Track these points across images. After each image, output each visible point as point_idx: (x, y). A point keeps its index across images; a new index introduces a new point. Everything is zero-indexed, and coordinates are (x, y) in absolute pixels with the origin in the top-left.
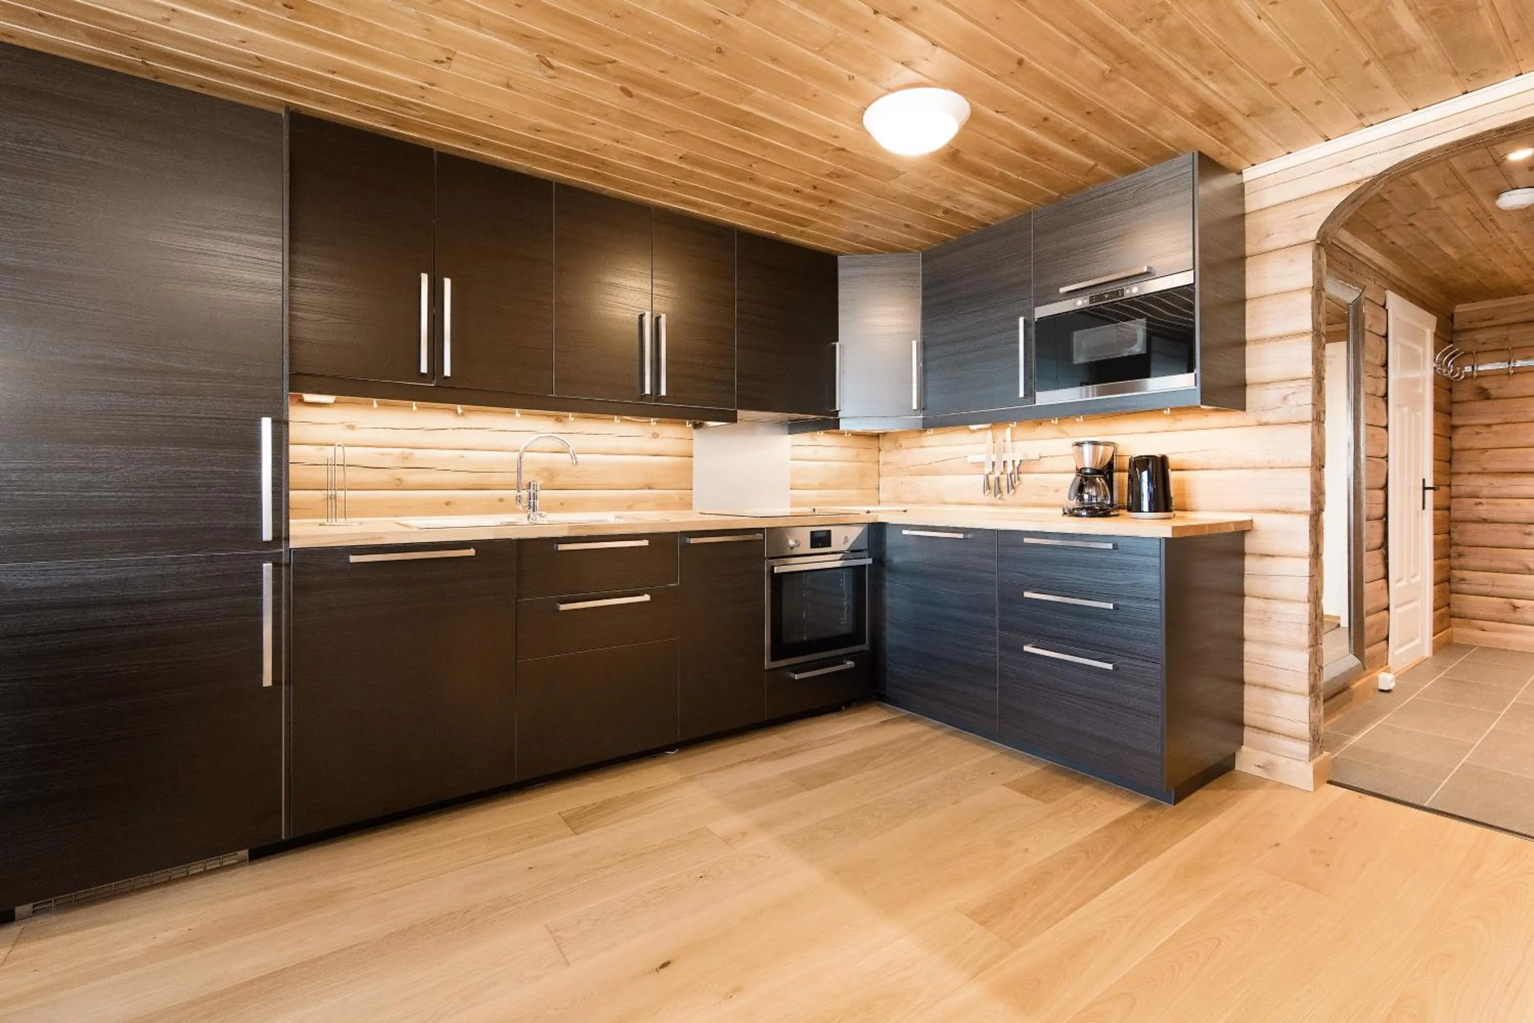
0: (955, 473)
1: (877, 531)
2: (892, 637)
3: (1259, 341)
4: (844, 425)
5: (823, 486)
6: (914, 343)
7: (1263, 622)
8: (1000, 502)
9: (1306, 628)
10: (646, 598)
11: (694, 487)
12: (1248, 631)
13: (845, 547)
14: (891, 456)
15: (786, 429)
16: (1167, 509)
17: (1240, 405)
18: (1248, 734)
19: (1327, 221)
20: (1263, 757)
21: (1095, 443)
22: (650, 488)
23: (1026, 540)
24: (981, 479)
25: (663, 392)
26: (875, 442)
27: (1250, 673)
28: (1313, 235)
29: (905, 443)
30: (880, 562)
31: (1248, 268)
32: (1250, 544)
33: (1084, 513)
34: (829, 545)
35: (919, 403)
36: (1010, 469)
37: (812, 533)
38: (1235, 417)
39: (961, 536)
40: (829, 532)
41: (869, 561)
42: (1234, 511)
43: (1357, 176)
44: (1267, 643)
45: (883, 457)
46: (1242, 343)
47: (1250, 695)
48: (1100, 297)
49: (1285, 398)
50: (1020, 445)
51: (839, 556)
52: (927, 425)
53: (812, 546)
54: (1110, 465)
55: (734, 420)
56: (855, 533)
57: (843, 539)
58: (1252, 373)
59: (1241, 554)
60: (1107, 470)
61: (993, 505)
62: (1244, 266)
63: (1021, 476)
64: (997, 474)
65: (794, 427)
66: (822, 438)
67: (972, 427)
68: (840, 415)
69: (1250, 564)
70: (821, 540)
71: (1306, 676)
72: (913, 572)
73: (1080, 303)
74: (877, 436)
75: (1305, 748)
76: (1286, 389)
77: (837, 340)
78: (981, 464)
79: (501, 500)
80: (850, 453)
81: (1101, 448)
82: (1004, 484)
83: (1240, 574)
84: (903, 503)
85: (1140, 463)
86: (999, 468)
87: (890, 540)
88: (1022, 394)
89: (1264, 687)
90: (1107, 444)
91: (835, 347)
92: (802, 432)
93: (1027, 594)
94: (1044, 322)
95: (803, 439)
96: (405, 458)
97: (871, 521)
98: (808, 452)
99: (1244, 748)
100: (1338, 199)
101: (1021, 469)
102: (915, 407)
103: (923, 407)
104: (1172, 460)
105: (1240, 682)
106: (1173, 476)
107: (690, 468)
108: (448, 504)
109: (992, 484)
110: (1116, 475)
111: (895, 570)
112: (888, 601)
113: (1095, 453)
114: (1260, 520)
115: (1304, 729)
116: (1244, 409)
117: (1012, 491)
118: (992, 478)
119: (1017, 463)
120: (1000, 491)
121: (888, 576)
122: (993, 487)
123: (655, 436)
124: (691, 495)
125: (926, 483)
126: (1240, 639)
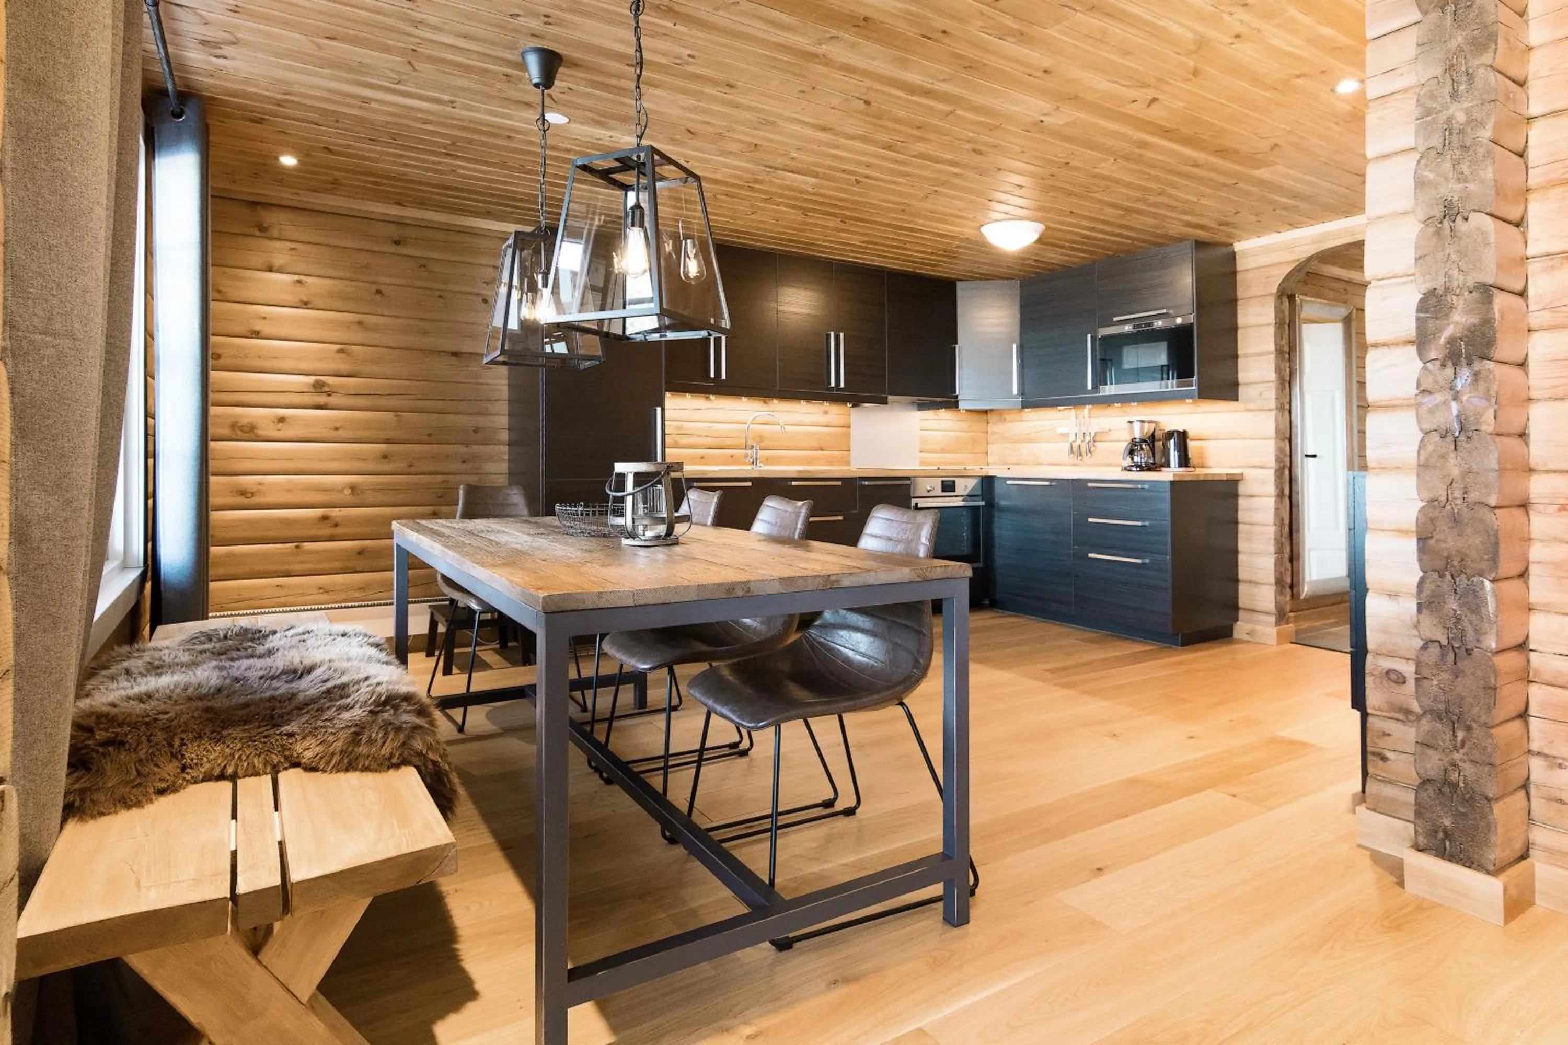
0: (1047, 441)
1: (988, 482)
2: (1000, 557)
3: (1246, 356)
4: (961, 405)
5: (943, 451)
6: (1014, 346)
7: (1249, 540)
8: (1079, 462)
9: (1272, 542)
10: (840, 518)
11: (852, 449)
12: (1242, 546)
13: (966, 493)
14: (996, 427)
15: (916, 407)
16: (1187, 466)
17: (1235, 398)
18: (1241, 614)
19: (1282, 282)
20: (1249, 627)
21: (1142, 421)
22: (822, 449)
23: (1090, 485)
24: (1067, 446)
25: (842, 385)
26: (984, 417)
27: (1242, 574)
28: (1274, 290)
29: (1008, 417)
30: (991, 505)
31: (1239, 307)
32: (1242, 489)
33: (1134, 469)
34: (954, 491)
35: (1018, 390)
36: (1088, 439)
37: (943, 482)
38: (1232, 405)
39: (1047, 483)
40: (954, 482)
41: (983, 503)
42: (1232, 467)
43: (1297, 257)
44: (1252, 553)
45: (990, 428)
46: (1236, 357)
47: (1242, 588)
48: (1139, 326)
49: (1260, 394)
50: (1095, 421)
51: (961, 498)
52: (1025, 405)
53: (943, 491)
54: (1153, 435)
55: (886, 403)
56: (972, 483)
57: (964, 486)
58: (1242, 376)
59: (1236, 496)
60: (1151, 440)
61: (1075, 465)
62: (1236, 306)
63: (1096, 444)
64: (1079, 442)
65: (922, 407)
66: (943, 413)
67: (1060, 408)
68: (959, 398)
69: (1241, 502)
70: (949, 487)
71: (1273, 572)
72: (1015, 510)
73: (1128, 328)
74: (986, 412)
75: (1272, 619)
76: (1260, 388)
77: (956, 343)
78: (1066, 435)
79: (732, 456)
80: (964, 425)
81: (1146, 425)
82: (1083, 450)
83: (1236, 510)
84: (1006, 464)
85: (1170, 435)
86: (1080, 436)
87: (998, 489)
88: (1090, 387)
89: (1250, 582)
90: (1150, 422)
91: (955, 349)
92: (929, 409)
93: (1090, 520)
94: (1105, 339)
95: (929, 414)
96: (679, 428)
97: (984, 474)
98: (933, 424)
99: (1238, 623)
100: (1288, 269)
101: (1097, 438)
102: (1015, 392)
103: (1022, 393)
104: (1191, 434)
105: (1236, 581)
106: (1191, 444)
107: (848, 436)
108: (702, 458)
109: (1075, 450)
110: (1157, 443)
111: (1003, 510)
112: (997, 532)
113: (1142, 428)
114: (1248, 473)
115: (1271, 606)
116: (1237, 400)
117: (1089, 455)
118: (1075, 445)
119: (1093, 435)
120: (1081, 455)
121: (996, 514)
122: (1077, 452)
123: (826, 413)
124: (849, 455)
125: (1026, 450)
126: (1236, 552)
